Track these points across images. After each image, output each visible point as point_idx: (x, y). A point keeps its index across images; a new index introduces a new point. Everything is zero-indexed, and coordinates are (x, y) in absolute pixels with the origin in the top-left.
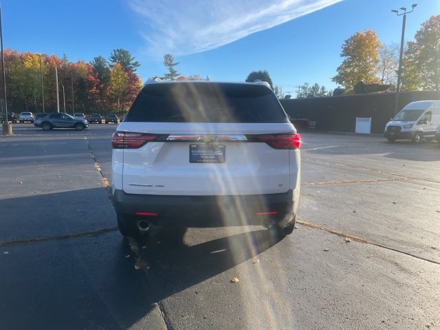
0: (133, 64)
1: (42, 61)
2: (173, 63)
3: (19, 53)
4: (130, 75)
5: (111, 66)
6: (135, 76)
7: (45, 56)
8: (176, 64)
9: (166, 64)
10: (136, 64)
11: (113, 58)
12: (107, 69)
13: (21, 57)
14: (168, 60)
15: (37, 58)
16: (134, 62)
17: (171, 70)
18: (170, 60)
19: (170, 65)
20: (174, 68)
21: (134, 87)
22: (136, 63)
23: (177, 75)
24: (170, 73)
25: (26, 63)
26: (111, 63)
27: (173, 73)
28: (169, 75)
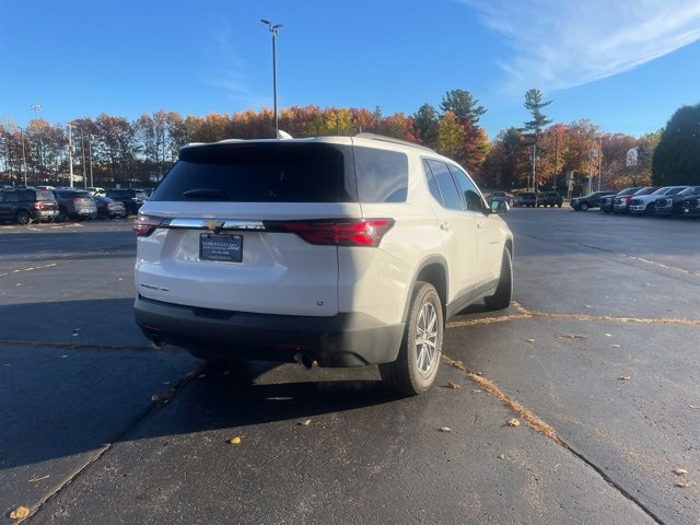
0: (475, 111)
1: (349, 118)
2: (540, 103)
3: (322, 109)
4: (467, 129)
5: (441, 117)
6: (475, 129)
7: (353, 110)
8: (546, 104)
9: (529, 105)
10: (480, 111)
11: (445, 104)
12: (435, 123)
13: (323, 116)
14: (533, 100)
15: (341, 116)
16: (475, 107)
17: (536, 115)
18: (535, 98)
19: (535, 106)
20: (542, 111)
21: (472, 147)
22: (480, 108)
23: (546, 122)
24: (534, 120)
25: (329, 123)
26: (441, 113)
27: (540, 120)
28: (532, 123)
